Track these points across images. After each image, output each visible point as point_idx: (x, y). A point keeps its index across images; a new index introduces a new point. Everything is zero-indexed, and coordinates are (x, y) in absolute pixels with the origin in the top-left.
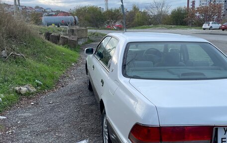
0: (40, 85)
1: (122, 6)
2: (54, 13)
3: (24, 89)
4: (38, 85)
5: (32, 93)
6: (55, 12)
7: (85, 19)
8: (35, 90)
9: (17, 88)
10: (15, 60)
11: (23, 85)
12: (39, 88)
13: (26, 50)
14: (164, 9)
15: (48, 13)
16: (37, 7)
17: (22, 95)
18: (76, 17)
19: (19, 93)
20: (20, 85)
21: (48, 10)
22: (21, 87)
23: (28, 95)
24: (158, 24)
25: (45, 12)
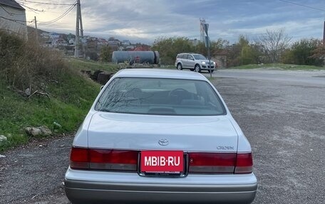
0: (58, 128)
1: (207, 38)
2: (132, 47)
3: (36, 130)
4: (55, 127)
5: (46, 136)
6: (134, 45)
7: (168, 55)
8: (50, 132)
9: (28, 129)
10: (39, 99)
11: (37, 126)
12: (56, 131)
13: (56, 89)
14: (280, 42)
15: (125, 46)
16: (111, 39)
17: (33, 136)
18: (156, 52)
19: (29, 134)
20: (33, 125)
21: (126, 43)
22: (33, 128)
23: (40, 137)
24: (272, 62)
25: (122, 45)
